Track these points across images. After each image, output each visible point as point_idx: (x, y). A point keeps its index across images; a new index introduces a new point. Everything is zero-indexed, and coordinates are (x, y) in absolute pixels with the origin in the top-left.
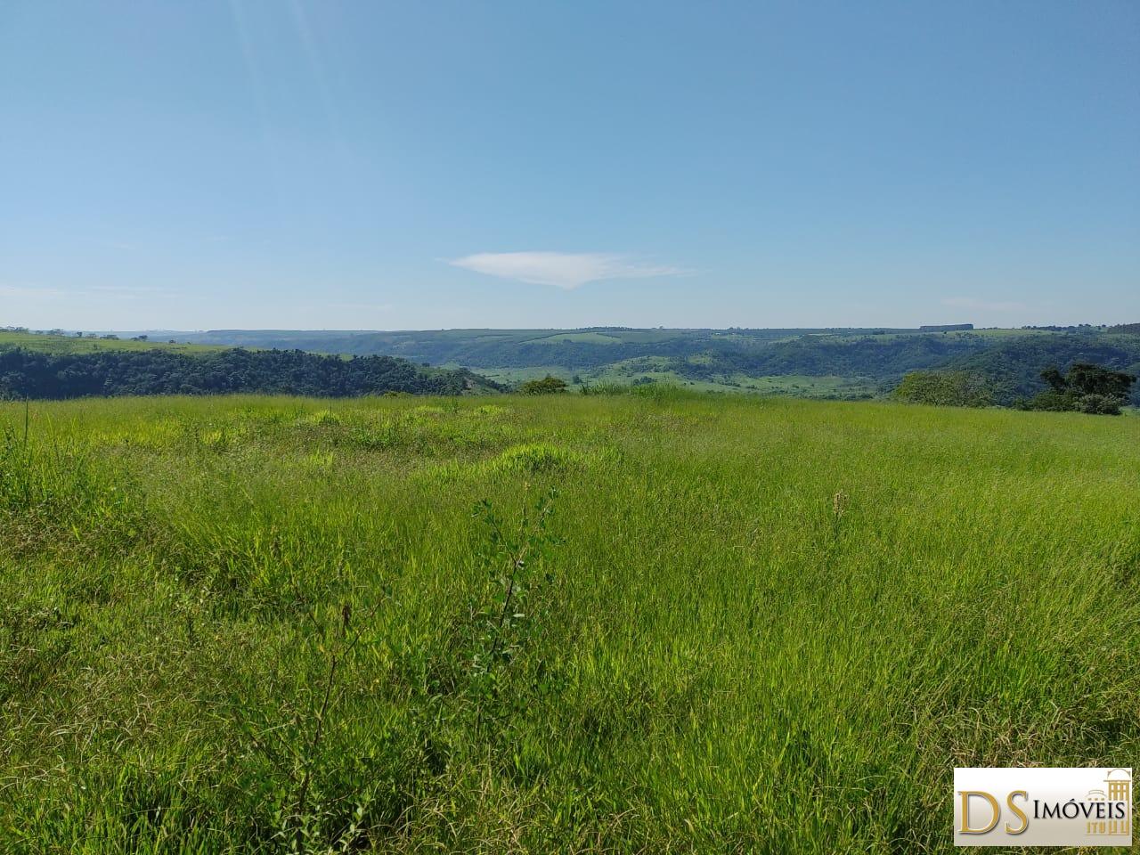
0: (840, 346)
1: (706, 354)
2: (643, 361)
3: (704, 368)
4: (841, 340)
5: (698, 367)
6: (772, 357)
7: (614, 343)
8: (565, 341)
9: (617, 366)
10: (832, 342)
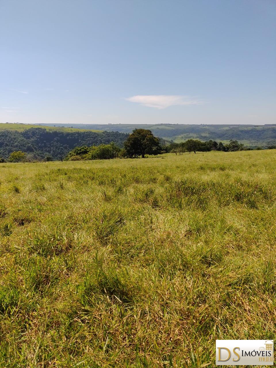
0: (246, 131)
1: (206, 133)
2: (187, 135)
3: (207, 137)
4: (246, 129)
5: (205, 137)
6: (226, 134)
7: (172, 129)
8: (157, 128)
9: (180, 136)
10: (243, 129)
